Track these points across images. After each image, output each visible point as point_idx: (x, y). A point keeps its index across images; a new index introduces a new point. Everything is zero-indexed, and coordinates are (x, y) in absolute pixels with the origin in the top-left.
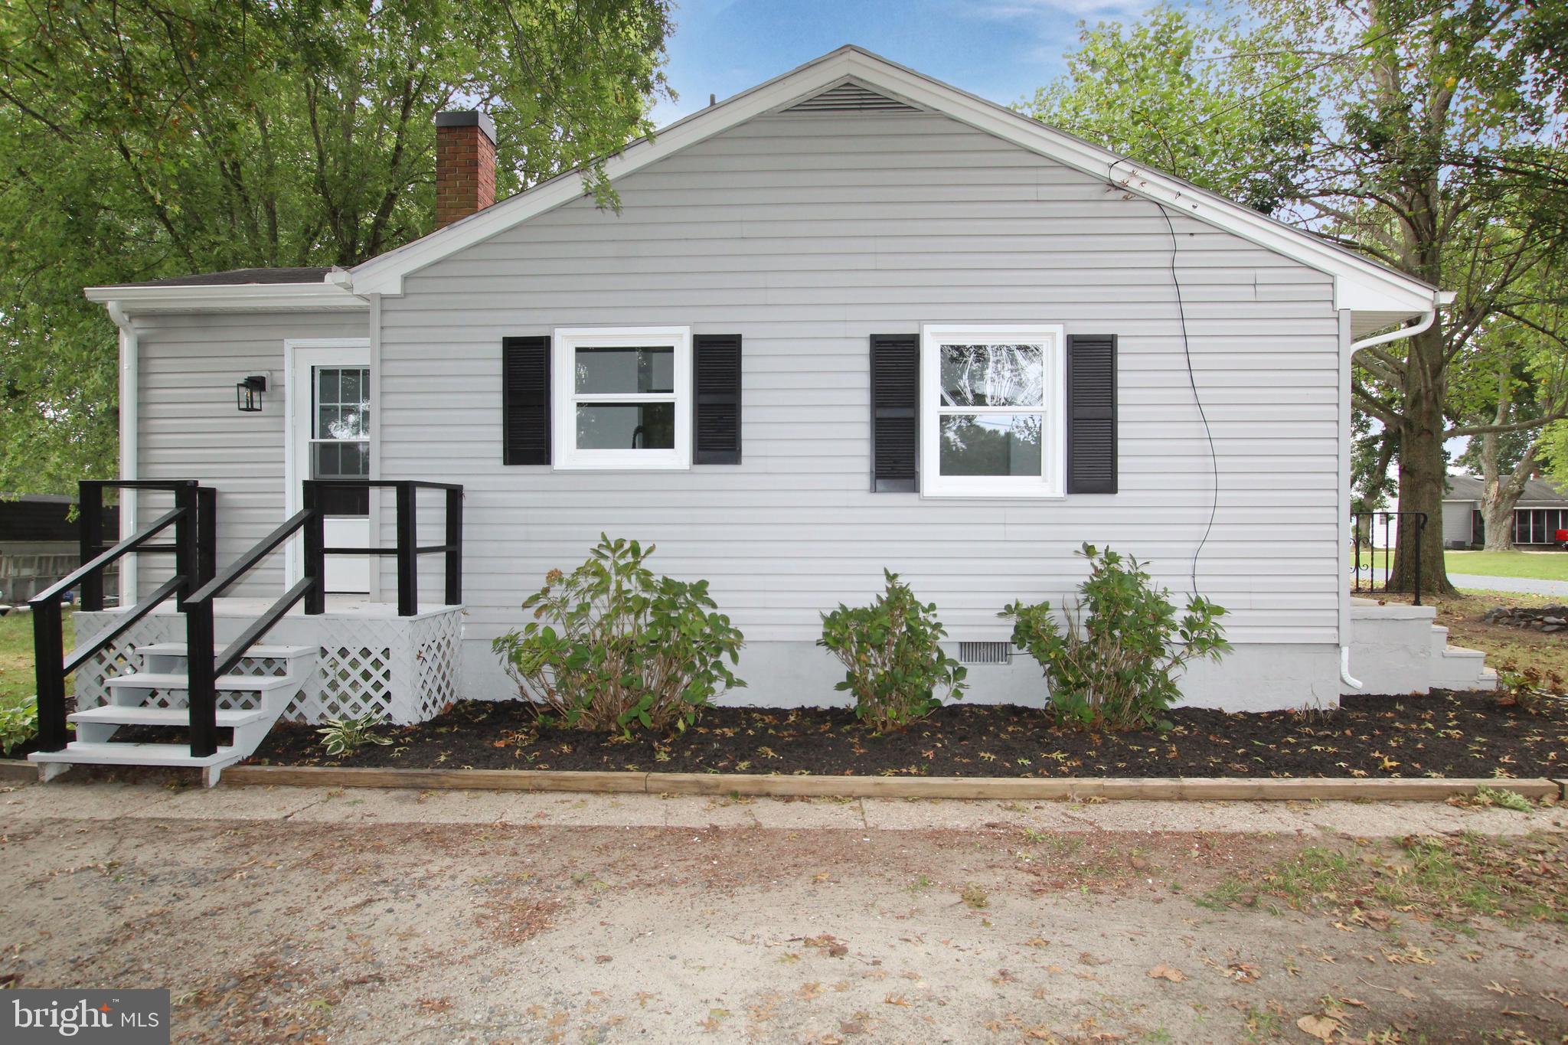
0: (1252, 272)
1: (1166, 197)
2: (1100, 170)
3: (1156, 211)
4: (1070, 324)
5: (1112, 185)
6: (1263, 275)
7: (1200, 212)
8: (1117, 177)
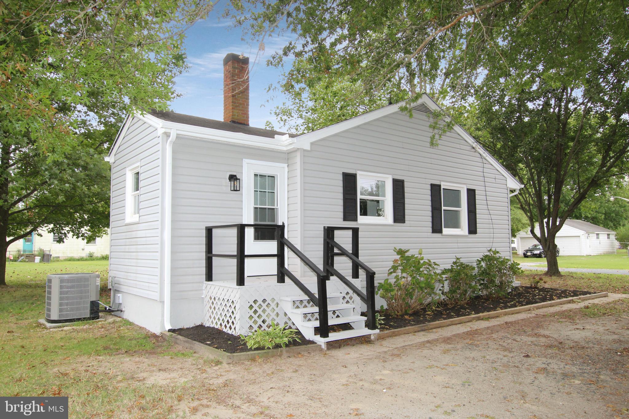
0: (494, 175)
1: (481, 153)
2: (472, 144)
3: (479, 156)
4: (468, 185)
5: (473, 148)
6: (497, 177)
7: (487, 158)
8: (474, 146)
